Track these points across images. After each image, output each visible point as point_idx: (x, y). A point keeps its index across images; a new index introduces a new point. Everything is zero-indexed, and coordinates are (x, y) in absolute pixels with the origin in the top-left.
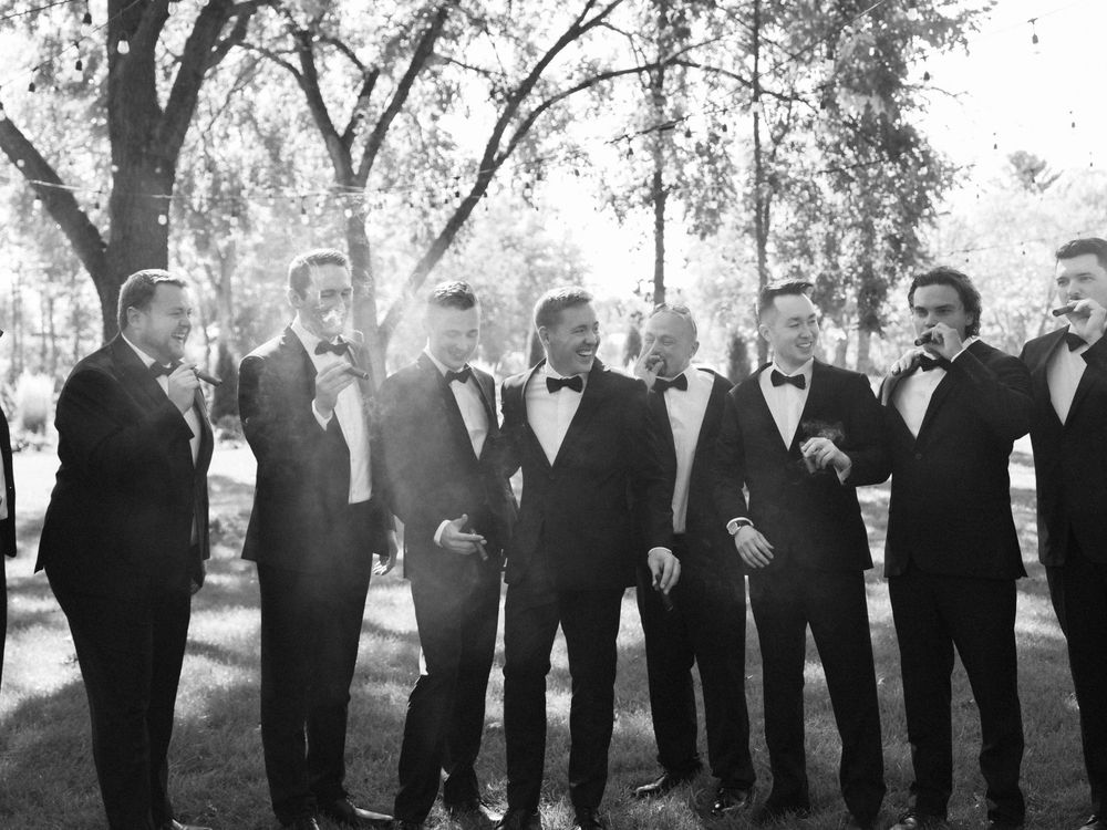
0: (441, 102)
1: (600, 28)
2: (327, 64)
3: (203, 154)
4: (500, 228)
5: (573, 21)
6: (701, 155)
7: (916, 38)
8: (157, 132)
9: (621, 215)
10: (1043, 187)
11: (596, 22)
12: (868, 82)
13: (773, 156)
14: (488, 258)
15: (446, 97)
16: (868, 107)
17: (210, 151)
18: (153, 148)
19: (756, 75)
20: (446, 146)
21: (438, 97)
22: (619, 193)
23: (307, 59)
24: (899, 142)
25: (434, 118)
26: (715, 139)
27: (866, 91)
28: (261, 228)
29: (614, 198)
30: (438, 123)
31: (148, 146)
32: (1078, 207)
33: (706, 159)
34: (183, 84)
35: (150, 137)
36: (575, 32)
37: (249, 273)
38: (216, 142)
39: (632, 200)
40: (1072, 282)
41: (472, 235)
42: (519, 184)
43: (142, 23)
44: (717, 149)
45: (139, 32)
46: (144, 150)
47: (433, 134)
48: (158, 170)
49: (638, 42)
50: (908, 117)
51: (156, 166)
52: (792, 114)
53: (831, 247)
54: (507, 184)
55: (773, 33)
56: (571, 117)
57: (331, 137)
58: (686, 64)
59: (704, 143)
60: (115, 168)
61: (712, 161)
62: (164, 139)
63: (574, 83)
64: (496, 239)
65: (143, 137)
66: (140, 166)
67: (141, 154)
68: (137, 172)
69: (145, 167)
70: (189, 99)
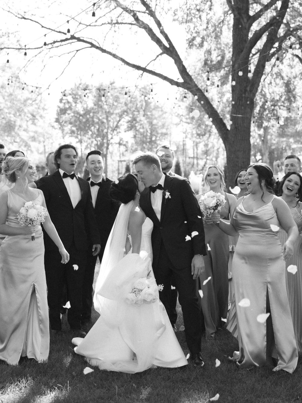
8: (248, 89)
18: (247, 94)
31: (245, 94)
34: (258, 69)
35: (246, 91)
43: (245, 49)
45: (243, 52)
46: (244, 95)
48: (248, 103)
51: (248, 101)
60: (233, 103)
62: (251, 91)
65: (244, 91)
66: (242, 101)
67: (242, 97)
68: (241, 104)
69: (244, 101)
70: (260, 75)
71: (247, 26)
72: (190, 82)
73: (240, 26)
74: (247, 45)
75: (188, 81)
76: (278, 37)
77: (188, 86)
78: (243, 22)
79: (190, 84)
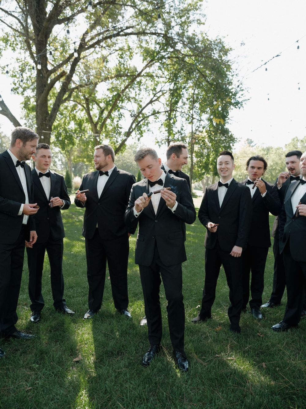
0: (119, 118)
1: (157, 101)
2: (93, 107)
3: (63, 127)
4: (134, 149)
5: (150, 99)
6: (179, 133)
7: (231, 106)
8: (48, 119)
9: (160, 146)
10: (253, 146)
11: (156, 100)
12: (220, 116)
13: (195, 133)
14: (130, 156)
15: (121, 116)
16: (220, 122)
17: (65, 126)
19: (192, 115)
20: (121, 128)
21: (119, 116)
22: (159, 141)
23: (88, 105)
24: (225, 132)
25: (118, 121)
26: (182, 129)
27: (219, 118)
28: (77, 145)
29: (158, 142)
30: (119, 123)
31: (45, 121)
32: (261, 151)
33: (180, 134)
34: (55, 107)
35: (45, 119)
36: (151, 102)
37: (76, 156)
38: (67, 124)
39: (162, 143)
40: (290, 164)
41: (126, 149)
42: (137, 138)
44: (182, 132)
45: (43, 93)
47: (117, 125)
49: (166, 106)
50: (227, 126)
51: (47, 126)
52: (201, 124)
53: (208, 156)
54: (134, 138)
55: (197, 105)
56: (149, 123)
57: (92, 124)
58: (176, 111)
59: (180, 130)
61: (181, 134)
62: (50, 121)
63: (150, 114)
64: (132, 152)
65: (44, 119)
66: (43, 126)
67: (43, 123)
68: (42, 128)
69: (44, 126)
70: (56, 111)
71: (46, 76)
72: (6, 111)
73: (41, 75)
74: (46, 88)
75: (5, 109)
76: (69, 88)
77: (5, 113)
78: (43, 73)
79: (6, 112)
